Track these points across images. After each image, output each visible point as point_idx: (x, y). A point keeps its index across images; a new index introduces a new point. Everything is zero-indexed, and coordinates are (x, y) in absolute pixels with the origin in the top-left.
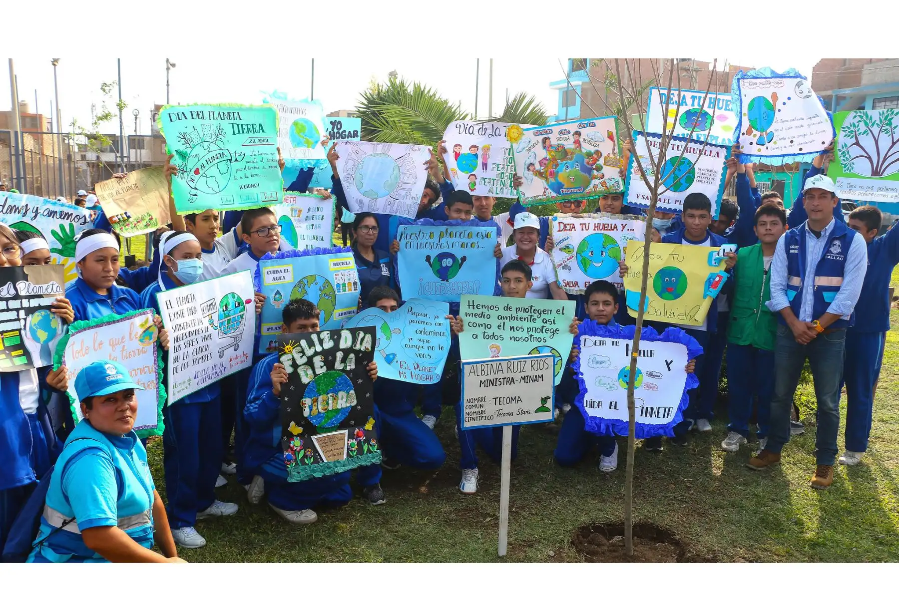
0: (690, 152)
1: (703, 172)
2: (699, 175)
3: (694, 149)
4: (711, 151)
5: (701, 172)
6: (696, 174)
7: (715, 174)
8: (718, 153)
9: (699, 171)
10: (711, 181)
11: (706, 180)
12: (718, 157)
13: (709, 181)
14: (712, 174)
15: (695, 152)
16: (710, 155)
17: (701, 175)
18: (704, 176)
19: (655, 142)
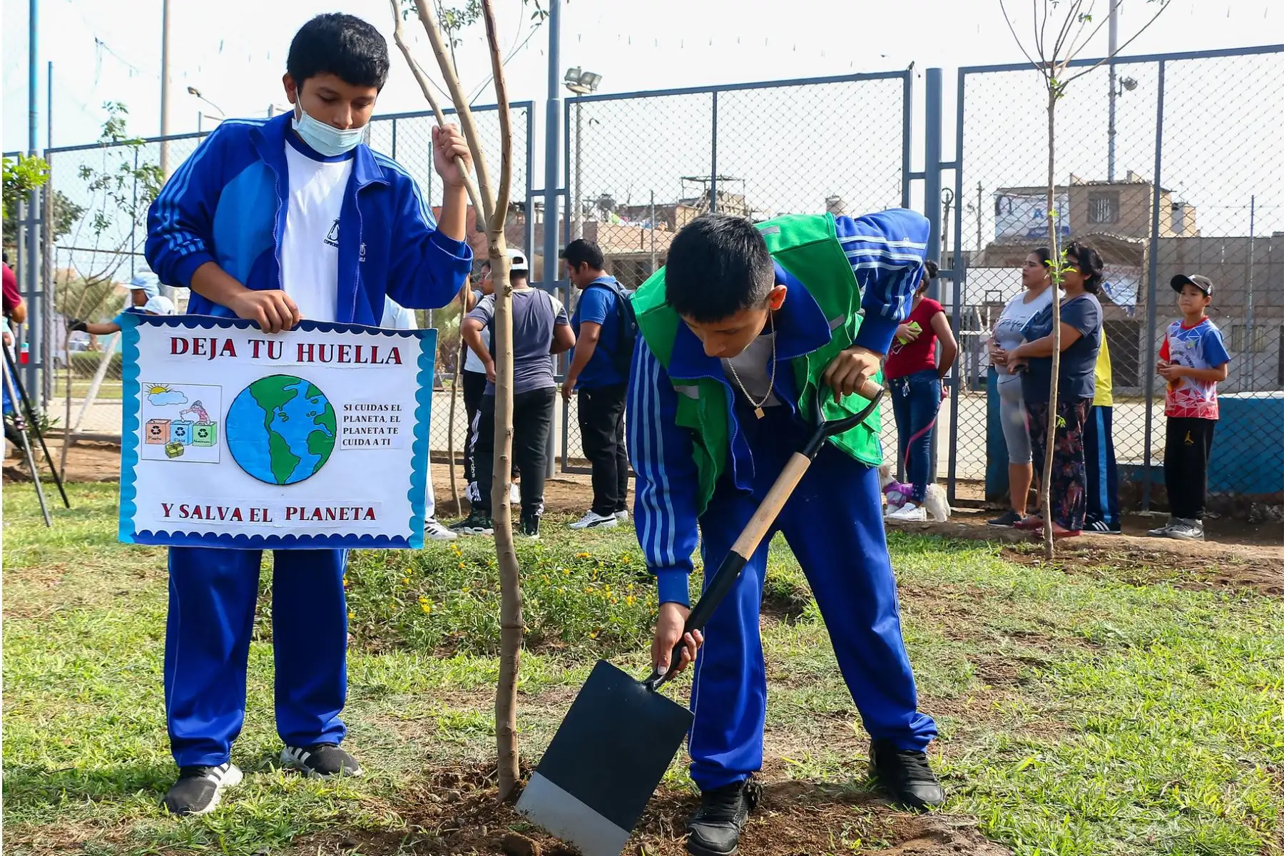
0: (311, 359)
1: (360, 414)
2: (348, 424)
3: (322, 347)
4: (375, 349)
5: (354, 414)
6: (341, 425)
7: (395, 413)
8: (395, 350)
9: (348, 413)
10: (386, 435)
11: (372, 437)
12: (398, 361)
13: (379, 437)
14: (387, 415)
15: (327, 357)
16: (374, 361)
17: (355, 425)
18: (366, 425)
19: (196, 341)
